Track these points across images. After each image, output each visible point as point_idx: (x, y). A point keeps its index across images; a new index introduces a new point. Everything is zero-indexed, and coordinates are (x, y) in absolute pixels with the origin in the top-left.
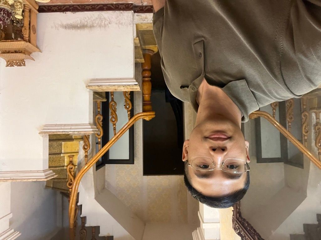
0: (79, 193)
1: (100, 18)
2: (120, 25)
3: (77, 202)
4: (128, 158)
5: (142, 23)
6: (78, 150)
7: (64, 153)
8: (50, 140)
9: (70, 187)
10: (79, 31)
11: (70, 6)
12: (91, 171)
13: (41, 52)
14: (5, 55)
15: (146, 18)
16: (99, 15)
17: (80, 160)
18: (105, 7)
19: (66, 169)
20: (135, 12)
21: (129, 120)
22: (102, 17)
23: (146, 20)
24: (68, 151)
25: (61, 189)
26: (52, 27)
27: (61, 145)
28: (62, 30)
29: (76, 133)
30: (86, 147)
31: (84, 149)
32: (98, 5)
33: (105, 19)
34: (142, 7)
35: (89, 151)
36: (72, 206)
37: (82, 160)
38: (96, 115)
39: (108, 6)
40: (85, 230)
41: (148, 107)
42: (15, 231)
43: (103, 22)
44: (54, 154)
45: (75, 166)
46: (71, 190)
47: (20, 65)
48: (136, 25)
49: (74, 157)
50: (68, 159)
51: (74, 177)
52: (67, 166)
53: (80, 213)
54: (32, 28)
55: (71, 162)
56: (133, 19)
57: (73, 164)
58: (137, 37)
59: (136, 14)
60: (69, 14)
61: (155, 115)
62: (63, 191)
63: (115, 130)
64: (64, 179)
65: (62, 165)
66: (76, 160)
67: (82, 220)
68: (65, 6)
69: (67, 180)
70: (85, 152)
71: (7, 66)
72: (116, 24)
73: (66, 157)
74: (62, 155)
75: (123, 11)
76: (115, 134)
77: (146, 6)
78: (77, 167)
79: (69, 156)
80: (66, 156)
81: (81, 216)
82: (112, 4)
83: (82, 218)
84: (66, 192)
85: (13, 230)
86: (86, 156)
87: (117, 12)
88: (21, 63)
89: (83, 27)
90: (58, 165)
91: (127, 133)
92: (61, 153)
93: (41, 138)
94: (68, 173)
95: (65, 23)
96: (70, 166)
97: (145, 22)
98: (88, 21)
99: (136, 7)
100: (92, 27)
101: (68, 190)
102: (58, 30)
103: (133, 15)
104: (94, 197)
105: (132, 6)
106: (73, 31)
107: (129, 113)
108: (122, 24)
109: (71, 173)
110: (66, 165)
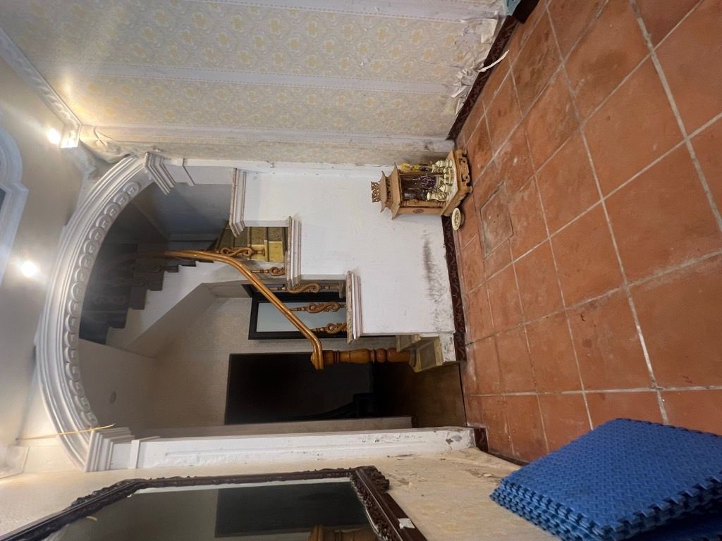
0: (212, 262)
1: (441, 289)
2: (434, 315)
3: (201, 260)
4: (259, 330)
5: (441, 345)
6: (272, 261)
7: (268, 244)
8: (285, 228)
9: (222, 252)
10: (423, 262)
11: (454, 252)
12: (242, 278)
13: (393, 219)
14: (385, 182)
15: (448, 350)
16: (445, 287)
17: (259, 263)
18: (456, 295)
19: (246, 246)
20: (455, 335)
21: (312, 331)
22: (443, 292)
23: (446, 351)
24: (271, 249)
25: (221, 240)
26: (425, 231)
27: (279, 240)
28: (422, 243)
29: (288, 259)
30: (274, 271)
31: (273, 269)
32: (459, 286)
33: (441, 295)
34: (464, 345)
35: (269, 275)
36: (195, 253)
37: (259, 265)
38: (319, 284)
39: (459, 299)
40: (160, 270)
41: (330, 358)
42: (171, 188)
43: (437, 293)
44: (267, 233)
45: (250, 257)
46: (218, 252)
47: (373, 196)
48: (438, 337)
49: (263, 257)
50: (260, 249)
51: (235, 257)
52: (251, 247)
53: (183, 263)
54: (419, 210)
55: (255, 252)
56: (445, 333)
57: (252, 255)
58: (421, 338)
59: (453, 337)
60: (444, 251)
61: (319, 370)
62: (218, 243)
63: (298, 310)
64: (234, 244)
65: (252, 241)
66: (258, 258)
67: (173, 266)
68: (453, 246)
69: (232, 247)
70: (268, 270)
71: (372, 183)
72: (436, 310)
73: (263, 245)
74: (265, 241)
75: (454, 320)
76: (291, 310)
77: (464, 351)
78: (248, 259)
79: (264, 249)
80: (265, 246)
81: (180, 266)
82: (461, 304)
83: (177, 267)
84: (217, 245)
85: (172, 186)
86: (262, 271)
87: (451, 311)
88: (376, 198)
89: (428, 267)
90: (253, 236)
91: (293, 329)
92: (268, 240)
93: (285, 219)
94: (241, 249)
95: (431, 246)
96: (250, 251)
97: (443, 349)
98: (436, 275)
99: (463, 336)
100: (429, 279)
101: (218, 248)
102: (422, 238)
103: (449, 333)
104: (204, 282)
105: (461, 331)
106: (421, 257)
107: (321, 330)
108: (436, 317)
109: (241, 252)
110: (253, 246)
